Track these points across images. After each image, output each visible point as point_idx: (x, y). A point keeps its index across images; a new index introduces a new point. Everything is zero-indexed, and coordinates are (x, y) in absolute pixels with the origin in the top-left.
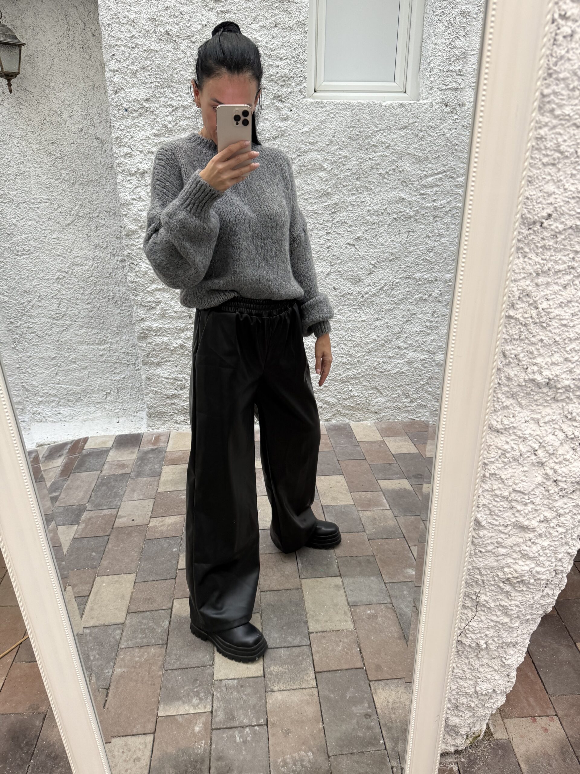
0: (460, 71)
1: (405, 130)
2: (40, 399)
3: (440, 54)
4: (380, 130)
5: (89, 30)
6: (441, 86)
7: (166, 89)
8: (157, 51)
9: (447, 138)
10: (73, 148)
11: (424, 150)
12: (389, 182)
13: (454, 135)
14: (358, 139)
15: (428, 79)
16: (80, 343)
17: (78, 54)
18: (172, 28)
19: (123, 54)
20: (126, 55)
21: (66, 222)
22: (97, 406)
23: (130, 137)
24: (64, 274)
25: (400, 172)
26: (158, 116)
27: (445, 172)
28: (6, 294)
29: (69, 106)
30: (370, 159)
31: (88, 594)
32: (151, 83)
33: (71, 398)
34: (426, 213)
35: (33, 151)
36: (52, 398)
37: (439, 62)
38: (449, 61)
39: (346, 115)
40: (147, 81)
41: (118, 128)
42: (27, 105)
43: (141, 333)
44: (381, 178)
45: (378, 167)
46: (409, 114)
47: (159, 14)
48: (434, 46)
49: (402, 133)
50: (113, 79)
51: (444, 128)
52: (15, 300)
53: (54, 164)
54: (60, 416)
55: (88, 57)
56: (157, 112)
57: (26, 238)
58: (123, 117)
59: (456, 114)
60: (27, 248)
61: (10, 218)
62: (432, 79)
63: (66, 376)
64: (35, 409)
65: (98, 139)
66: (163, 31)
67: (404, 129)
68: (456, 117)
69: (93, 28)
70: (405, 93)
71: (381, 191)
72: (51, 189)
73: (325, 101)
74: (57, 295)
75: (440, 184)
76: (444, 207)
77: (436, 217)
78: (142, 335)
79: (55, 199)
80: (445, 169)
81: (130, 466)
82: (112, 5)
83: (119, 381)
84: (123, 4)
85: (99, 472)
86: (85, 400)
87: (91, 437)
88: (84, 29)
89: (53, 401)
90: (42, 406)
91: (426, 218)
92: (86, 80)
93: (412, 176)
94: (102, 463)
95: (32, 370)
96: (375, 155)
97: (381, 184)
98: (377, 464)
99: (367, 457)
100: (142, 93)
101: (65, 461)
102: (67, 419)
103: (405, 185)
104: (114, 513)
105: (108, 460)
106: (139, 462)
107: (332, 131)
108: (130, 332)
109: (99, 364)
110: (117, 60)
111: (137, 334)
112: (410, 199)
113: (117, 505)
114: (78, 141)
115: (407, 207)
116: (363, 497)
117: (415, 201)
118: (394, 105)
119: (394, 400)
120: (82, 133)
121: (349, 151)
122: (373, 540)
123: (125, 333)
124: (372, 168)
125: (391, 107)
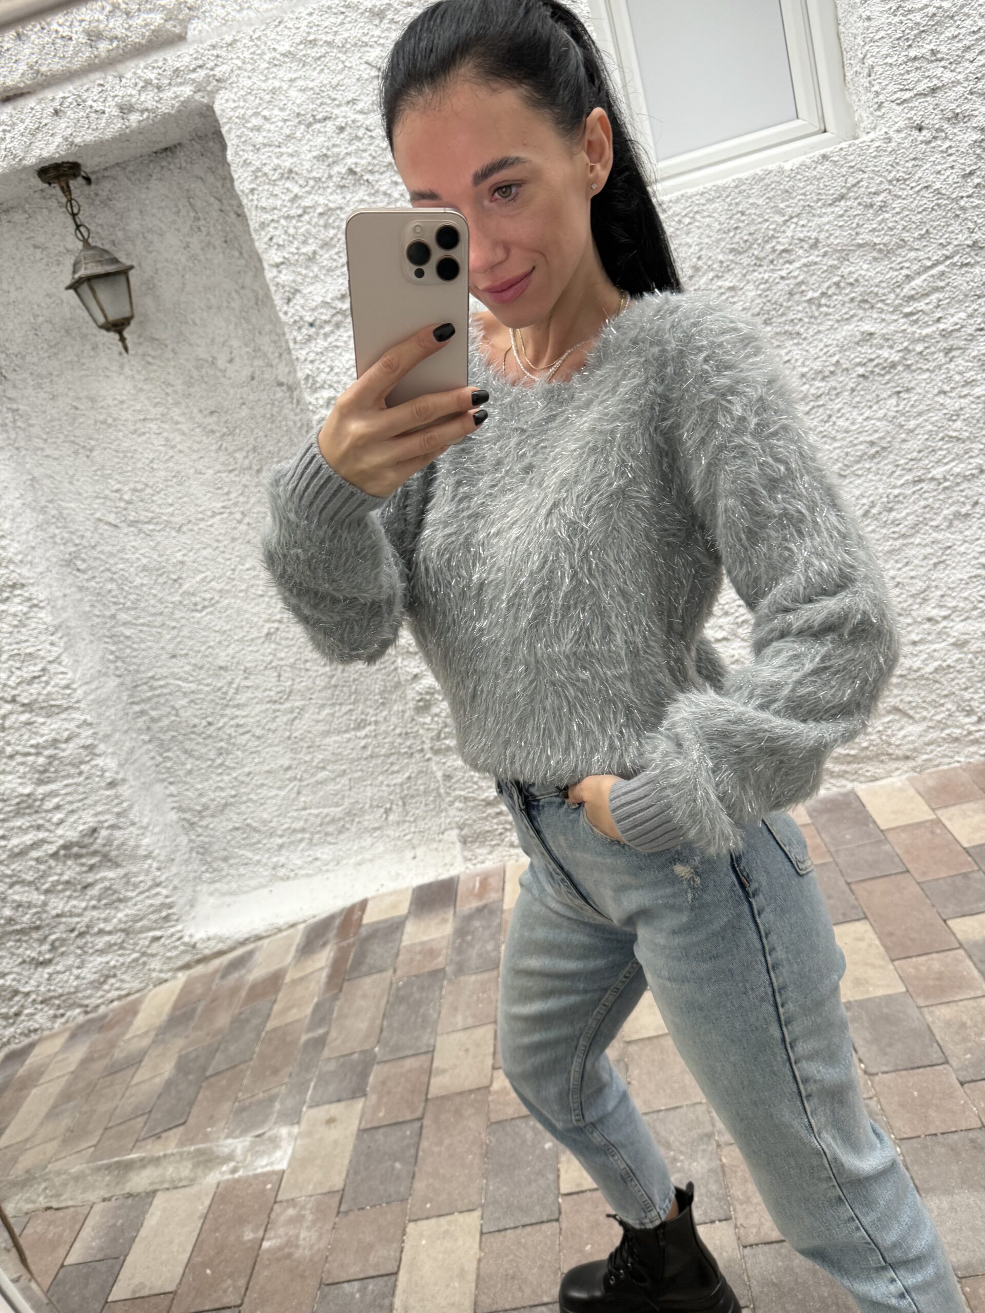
0: (933, 52)
1: (842, 203)
2: (280, 841)
3: (882, 34)
4: (792, 218)
5: (229, 208)
6: (899, 95)
8: (341, 208)
9: (938, 192)
10: (245, 412)
11: (891, 229)
12: (831, 310)
13: (950, 181)
14: (750, 247)
15: (868, 90)
16: (327, 733)
17: (221, 256)
18: (359, 161)
19: (286, 232)
20: (292, 231)
22: (376, 834)
23: (327, 370)
24: (276, 625)
27: (947, 258)
28: (191, 679)
29: (224, 344)
30: (782, 278)
31: (395, 1270)
33: (330, 829)
34: (926, 348)
35: (184, 434)
36: (299, 836)
37: (885, 51)
38: (904, 40)
39: (715, 210)
40: (335, 264)
41: (305, 360)
42: (158, 362)
43: (419, 701)
44: (814, 308)
45: (803, 287)
47: (330, 144)
48: (867, 24)
49: (838, 209)
50: (278, 280)
51: (925, 173)
52: (208, 685)
53: (221, 446)
54: (318, 863)
55: (236, 254)
57: (203, 580)
58: (309, 338)
59: (946, 138)
60: (208, 596)
61: (172, 553)
62: (876, 88)
63: (314, 793)
64: (275, 859)
65: (281, 384)
66: (344, 171)
67: (840, 201)
68: (947, 144)
69: (235, 203)
70: (825, 131)
71: (819, 332)
72: (226, 490)
74: (271, 662)
75: (942, 284)
77: (951, 349)
78: (421, 704)
79: (236, 504)
80: (948, 253)
81: (444, 952)
82: (250, 156)
83: (401, 785)
84: (267, 149)
85: (390, 972)
86: (354, 829)
87: (373, 898)
88: (221, 211)
89: (301, 840)
90: (284, 852)
91: (929, 357)
92: (242, 292)
93: (877, 286)
94: (394, 951)
95: (257, 794)
96: (791, 267)
97: (816, 318)
98: (937, 879)
99: (910, 867)
100: (332, 288)
101: (332, 955)
102: (330, 867)
103: (867, 306)
104: (426, 1065)
105: (404, 944)
106: (459, 941)
107: (694, 249)
108: (403, 697)
109: (364, 763)
110: (279, 245)
111: (411, 705)
112: (884, 331)
113: (428, 1046)
114: (251, 397)
115: (882, 347)
116: (924, 968)
117: (897, 332)
118: (808, 162)
119: (942, 725)
120: (255, 383)
121: (736, 276)
122: (972, 1085)
123: (396, 701)
124: (791, 294)
125: (804, 166)
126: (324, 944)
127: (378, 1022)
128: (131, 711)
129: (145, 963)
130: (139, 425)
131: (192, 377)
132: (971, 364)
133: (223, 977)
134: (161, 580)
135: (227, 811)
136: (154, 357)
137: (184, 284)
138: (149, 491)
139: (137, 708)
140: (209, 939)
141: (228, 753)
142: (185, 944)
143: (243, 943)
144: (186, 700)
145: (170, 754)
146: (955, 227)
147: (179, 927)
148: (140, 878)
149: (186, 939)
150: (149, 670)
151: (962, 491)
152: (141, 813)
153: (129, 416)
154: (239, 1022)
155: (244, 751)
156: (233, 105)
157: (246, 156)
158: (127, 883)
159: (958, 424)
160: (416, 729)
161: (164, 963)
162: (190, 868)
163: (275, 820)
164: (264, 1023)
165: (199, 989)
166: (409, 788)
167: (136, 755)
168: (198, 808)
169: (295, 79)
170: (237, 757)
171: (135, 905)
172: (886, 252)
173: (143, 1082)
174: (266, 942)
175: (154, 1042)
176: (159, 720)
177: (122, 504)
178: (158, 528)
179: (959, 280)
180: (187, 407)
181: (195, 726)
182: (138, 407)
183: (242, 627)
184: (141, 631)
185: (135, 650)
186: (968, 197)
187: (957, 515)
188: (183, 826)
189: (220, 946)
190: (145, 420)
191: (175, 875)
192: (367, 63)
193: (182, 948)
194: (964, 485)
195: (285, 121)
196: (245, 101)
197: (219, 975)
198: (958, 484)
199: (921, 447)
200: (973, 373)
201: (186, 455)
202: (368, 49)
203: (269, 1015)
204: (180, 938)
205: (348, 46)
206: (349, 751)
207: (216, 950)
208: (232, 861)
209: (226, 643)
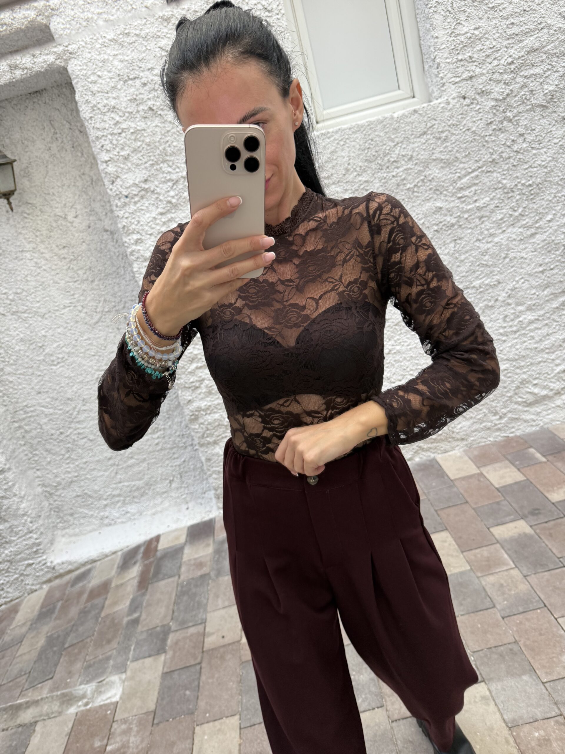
0: (470, 57)
1: (425, 136)
2: (105, 502)
3: (444, 46)
4: (398, 143)
5: (75, 127)
6: (453, 79)
7: (162, 165)
8: (144, 130)
9: (474, 132)
10: (84, 246)
11: (450, 151)
12: (420, 195)
13: (480, 126)
14: (376, 159)
15: (437, 76)
17: (70, 155)
19: (111, 143)
20: (115, 142)
21: (94, 321)
22: (164, 496)
23: (136, 223)
25: (430, 181)
26: (159, 194)
27: (479, 168)
28: (50, 406)
29: (72, 207)
30: (393, 176)
32: (146, 163)
33: (136, 494)
34: (470, 216)
35: (47, 260)
36: (117, 499)
37: (445, 56)
38: (454, 51)
39: (357, 138)
40: (141, 162)
41: (123, 217)
42: (31, 217)
43: (191, 416)
44: (410, 193)
45: (405, 182)
46: (425, 119)
47: (138, 93)
48: (436, 40)
49: (422, 140)
50: (106, 170)
51: (467, 122)
52: (60, 410)
53: (69, 267)
54: (129, 515)
55: (80, 154)
56: (158, 190)
57: (58, 346)
58: (125, 204)
59: (478, 104)
60: (61, 356)
61: (39, 331)
62: (441, 75)
63: (126, 473)
64: (102, 514)
65: (106, 231)
66: (146, 108)
67: (423, 135)
68: (478, 107)
69: (79, 124)
70: (414, 97)
71: (413, 206)
72: (72, 293)
73: (330, 130)
75: (477, 182)
76: (488, 205)
77: (482, 217)
78: (193, 417)
79: (78, 301)
80: (480, 165)
81: (209, 563)
82: (90, 98)
83: (179, 465)
84: (100, 94)
85: (177, 577)
86: (150, 493)
87: (163, 534)
88: (70, 129)
89: (118, 502)
90: (108, 509)
91: (471, 221)
92: (83, 177)
93: (443, 182)
94: (178, 565)
95: (91, 475)
96: (398, 171)
97: (412, 199)
98: (483, 506)
99: (468, 500)
100: (139, 176)
101: (140, 569)
102: (136, 517)
103: (438, 193)
104: (202, 630)
105: (184, 560)
106: (217, 556)
107: (346, 159)
108: (182, 414)
109: (157, 453)
110: (107, 150)
111: (187, 418)
112: (447, 207)
113: (202, 619)
114: (88, 238)
115: (446, 215)
116: (479, 556)
117: (453, 207)
118: (407, 113)
119: (480, 421)
120: (91, 229)
121: (368, 175)
122: (508, 618)
123: (176, 416)
124: (398, 185)
125: (404, 116)
126: (135, 563)
127: (171, 607)
128: (13, 427)
129: (22, 580)
130: (19, 254)
131: (52, 226)
132: (492, 225)
133: (72, 586)
134: (32, 347)
135: (72, 486)
136: (28, 214)
137: (47, 172)
138: (24, 293)
139: (16, 425)
140: (63, 563)
141: (73, 450)
142: (48, 567)
143: (84, 564)
144: (47, 419)
145: (37, 452)
146: (483, 151)
147: (44, 557)
148: (20, 529)
149: (49, 564)
150: (24, 401)
151: (489, 293)
152: (20, 488)
153: (12, 249)
154: (84, 613)
155: (83, 449)
156: (79, 68)
157: (87, 98)
158: (12, 531)
159: (487, 257)
160: (188, 432)
161: (35, 580)
162: (50, 521)
163: (102, 490)
164: (99, 613)
165: (57, 594)
166: (184, 467)
167: (16, 454)
168: (55, 484)
169: (117, 55)
170: (78, 453)
171: (16, 545)
172: (448, 164)
173: (24, 654)
174: (98, 563)
175: (29, 629)
176: (30, 431)
177: (8, 302)
178: (30, 316)
179: (485, 179)
180: (49, 244)
181: (52, 435)
182: (18, 244)
183: (81, 374)
184: (19, 378)
185: (16, 389)
186: (490, 135)
187: (487, 307)
188: (45, 496)
189: (70, 567)
190: (22, 251)
191: (41, 525)
192: (159, 47)
193: (46, 570)
194: (490, 291)
195: (111, 78)
196: (87, 65)
197: (69, 585)
198: (487, 290)
199: (468, 270)
200: (493, 230)
201: (48, 272)
202: (160, 39)
203: (103, 607)
204: (45, 563)
205: (149, 37)
206: (148, 447)
207: (67, 570)
208: (76, 516)
209: (71, 384)
